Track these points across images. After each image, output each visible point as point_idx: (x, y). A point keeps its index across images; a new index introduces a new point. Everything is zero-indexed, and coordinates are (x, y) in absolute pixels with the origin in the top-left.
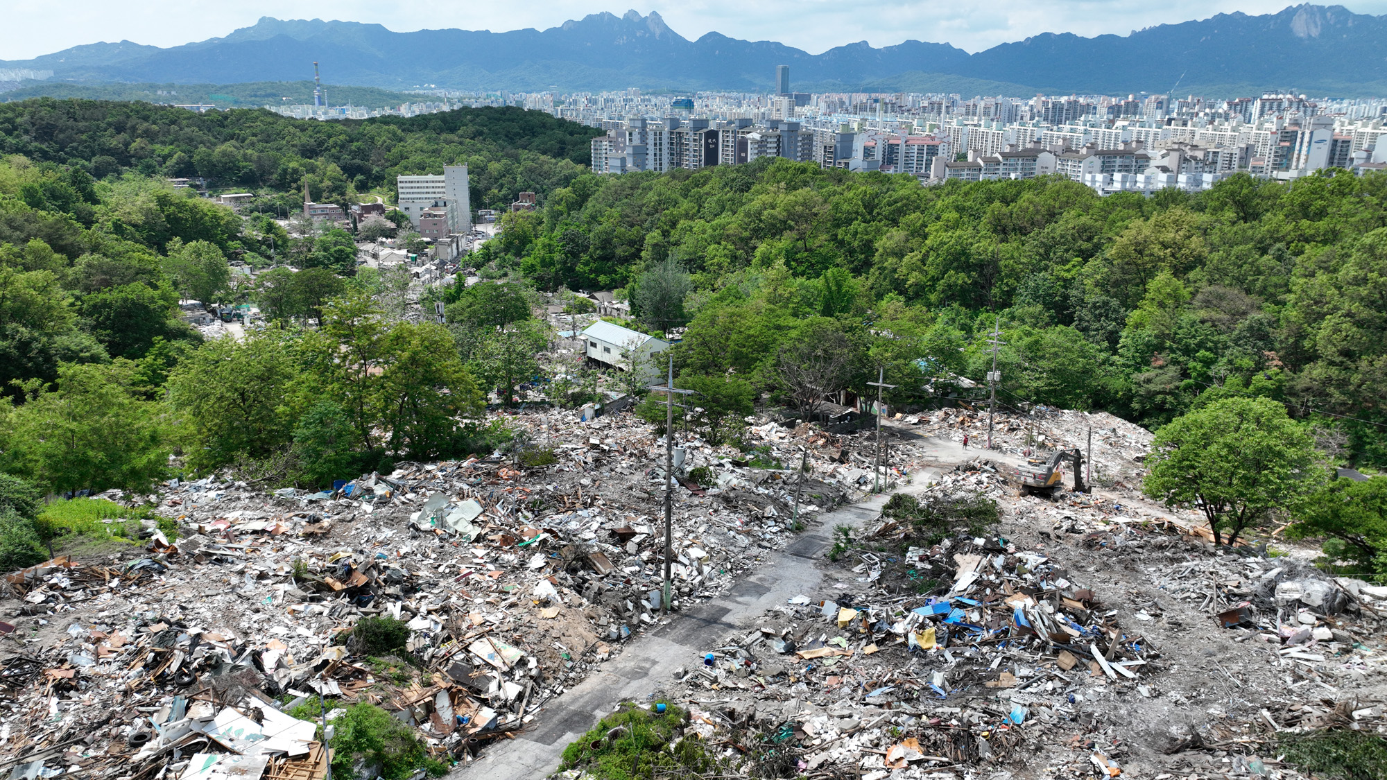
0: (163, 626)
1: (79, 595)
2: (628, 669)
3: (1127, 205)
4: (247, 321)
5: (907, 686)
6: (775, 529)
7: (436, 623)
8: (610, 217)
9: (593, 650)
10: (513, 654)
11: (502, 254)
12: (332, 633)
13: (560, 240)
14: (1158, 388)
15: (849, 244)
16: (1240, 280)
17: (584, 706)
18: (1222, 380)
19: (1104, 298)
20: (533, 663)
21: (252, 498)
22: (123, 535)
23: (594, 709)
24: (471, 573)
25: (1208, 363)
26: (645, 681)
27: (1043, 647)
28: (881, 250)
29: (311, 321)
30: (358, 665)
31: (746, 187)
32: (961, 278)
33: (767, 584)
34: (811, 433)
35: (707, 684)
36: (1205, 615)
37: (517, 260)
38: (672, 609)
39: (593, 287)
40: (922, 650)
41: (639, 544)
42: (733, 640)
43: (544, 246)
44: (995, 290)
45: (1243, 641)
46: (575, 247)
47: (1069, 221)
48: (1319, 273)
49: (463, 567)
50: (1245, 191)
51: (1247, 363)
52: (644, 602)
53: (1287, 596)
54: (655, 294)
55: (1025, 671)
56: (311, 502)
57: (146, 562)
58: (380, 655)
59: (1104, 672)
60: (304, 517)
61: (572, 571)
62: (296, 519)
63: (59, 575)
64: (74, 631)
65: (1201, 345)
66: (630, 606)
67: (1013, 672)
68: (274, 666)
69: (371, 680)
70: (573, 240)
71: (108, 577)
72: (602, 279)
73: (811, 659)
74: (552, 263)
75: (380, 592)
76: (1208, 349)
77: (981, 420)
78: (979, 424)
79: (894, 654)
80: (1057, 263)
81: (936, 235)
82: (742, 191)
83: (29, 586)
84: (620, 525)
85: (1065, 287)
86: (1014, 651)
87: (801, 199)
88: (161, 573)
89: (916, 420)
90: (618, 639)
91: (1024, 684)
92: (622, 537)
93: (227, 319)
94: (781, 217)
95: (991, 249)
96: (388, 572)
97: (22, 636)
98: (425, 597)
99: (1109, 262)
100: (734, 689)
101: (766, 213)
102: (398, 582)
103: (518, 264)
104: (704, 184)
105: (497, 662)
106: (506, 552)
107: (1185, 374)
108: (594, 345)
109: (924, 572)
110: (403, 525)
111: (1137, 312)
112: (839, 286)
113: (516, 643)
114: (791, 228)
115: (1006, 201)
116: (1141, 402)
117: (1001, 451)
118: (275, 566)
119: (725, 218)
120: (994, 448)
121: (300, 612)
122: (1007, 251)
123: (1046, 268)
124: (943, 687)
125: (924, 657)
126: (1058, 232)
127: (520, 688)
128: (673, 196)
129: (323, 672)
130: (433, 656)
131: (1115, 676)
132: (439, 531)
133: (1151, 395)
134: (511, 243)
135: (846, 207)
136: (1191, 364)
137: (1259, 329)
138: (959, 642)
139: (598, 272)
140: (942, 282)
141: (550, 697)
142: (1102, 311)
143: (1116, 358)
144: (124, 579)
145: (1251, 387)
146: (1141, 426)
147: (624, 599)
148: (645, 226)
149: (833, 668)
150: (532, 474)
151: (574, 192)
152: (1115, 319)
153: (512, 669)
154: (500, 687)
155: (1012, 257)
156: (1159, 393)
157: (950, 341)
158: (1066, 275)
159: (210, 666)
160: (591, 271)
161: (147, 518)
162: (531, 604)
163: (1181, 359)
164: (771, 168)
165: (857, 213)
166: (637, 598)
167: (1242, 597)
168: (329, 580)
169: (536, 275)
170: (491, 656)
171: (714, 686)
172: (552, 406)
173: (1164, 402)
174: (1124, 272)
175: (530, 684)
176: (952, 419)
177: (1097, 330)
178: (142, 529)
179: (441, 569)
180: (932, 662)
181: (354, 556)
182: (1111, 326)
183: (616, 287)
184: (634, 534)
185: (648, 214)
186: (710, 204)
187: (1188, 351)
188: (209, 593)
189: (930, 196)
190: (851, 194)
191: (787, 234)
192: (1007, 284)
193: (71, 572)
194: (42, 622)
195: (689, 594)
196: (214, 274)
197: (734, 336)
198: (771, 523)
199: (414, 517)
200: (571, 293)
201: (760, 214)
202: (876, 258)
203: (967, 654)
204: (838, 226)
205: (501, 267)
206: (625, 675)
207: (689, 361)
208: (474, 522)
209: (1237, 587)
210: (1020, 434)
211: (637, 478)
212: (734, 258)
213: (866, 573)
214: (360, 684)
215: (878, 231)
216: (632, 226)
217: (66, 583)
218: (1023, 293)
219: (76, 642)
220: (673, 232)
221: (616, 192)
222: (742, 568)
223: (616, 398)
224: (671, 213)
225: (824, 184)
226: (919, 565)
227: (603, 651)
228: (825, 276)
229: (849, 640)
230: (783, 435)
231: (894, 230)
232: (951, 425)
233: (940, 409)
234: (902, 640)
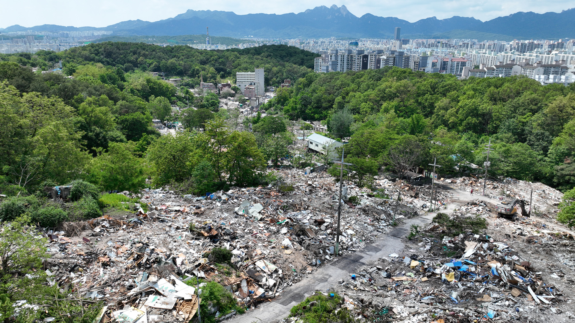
0: (141, 245)
1: (112, 230)
2: (319, 278)
3: (556, 90)
4: (177, 128)
5: (440, 296)
6: (385, 224)
7: (243, 252)
8: (321, 90)
9: (305, 269)
10: (273, 267)
11: (276, 105)
12: (203, 253)
13: (300, 99)
14: (567, 173)
15: (423, 104)
17: (300, 292)
19: (542, 131)
20: (280, 272)
21: (175, 197)
22: (128, 209)
23: (304, 293)
24: (257, 233)
26: (326, 283)
27: (504, 285)
28: (438, 107)
29: (201, 129)
30: (212, 266)
31: (379, 79)
32: (474, 120)
33: (380, 247)
34: (402, 184)
35: (352, 287)
37: (282, 107)
38: (339, 254)
39: (312, 119)
40: (448, 281)
41: (326, 227)
42: (364, 270)
43: (293, 102)
44: (489, 126)
46: (306, 102)
47: (527, 96)
49: (254, 230)
52: (327, 251)
54: (338, 123)
55: (495, 295)
56: (197, 200)
57: (136, 220)
58: (220, 263)
59: (534, 300)
60: (194, 206)
61: (298, 236)
62: (191, 207)
63: (105, 222)
64: (110, 244)
66: (321, 252)
67: (490, 295)
68: (180, 264)
69: (216, 272)
70: (305, 100)
71: (122, 224)
72: (316, 116)
73: (398, 281)
74: (296, 109)
75: (222, 238)
77: (480, 183)
78: (479, 185)
79: (435, 282)
80: (520, 115)
81: (463, 101)
82: (377, 80)
83: (95, 225)
84: (319, 218)
85: (523, 126)
86: (491, 286)
87: (403, 84)
88: (141, 224)
89: (450, 182)
90: (316, 265)
91: (495, 301)
92: (319, 223)
93: (170, 127)
94: (394, 92)
95: (488, 108)
96: (225, 230)
97: (92, 244)
98: (239, 241)
99: (545, 115)
100: (364, 290)
101: (387, 90)
102: (229, 235)
103: (282, 109)
104: (361, 78)
105: (266, 270)
106: (272, 226)
108: (312, 143)
109: (451, 248)
110: (232, 212)
111: (558, 138)
112: (418, 122)
113: (274, 263)
114: (398, 97)
115: (496, 87)
116: (558, 179)
117: (489, 197)
118: (183, 225)
119: (369, 92)
120: (486, 195)
121: (191, 243)
122: (496, 109)
123: (514, 117)
124: (457, 299)
125: (449, 285)
126: (521, 101)
127: (275, 282)
128: (348, 82)
129: (199, 268)
130: (241, 265)
131: (539, 302)
132: (246, 215)
133: (563, 176)
134: (280, 100)
135: (423, 88)
138: (465, 279)
139: (315, 113)
140: (465, 121)
141: (287, 286)
142: (540, 137)
143: (546, 158)
144: (128, 226)
146: (558, 190)
147: (319, 249)
148: (335, 94)
149: (407, 286)
150: (284, 195)
151: (307, 80)
152: (547, 141)
153: (272, 273)
154: (267, 280)
155: (498, 112)
156: (567, 175)
157: (467, 148)
158: (524, 120)
159: (157, 261)
160: (312, 113)
161: (137, 203)
162: (281, 248)
164: (390, 71)
165: (428, 91)
166: (324, 249)
168: (203, 232)
169: (289, 114)
170: (264, 267)
171: (355, 288)
172: (293, 167)
173: (570, 179)
174: (552, 120)
175: (279, 280)
176: (467, 182)
177: (538, 145)
178: (135, 207)
179: (246, 231)
180: (452, 287)
181: (213, 223)
182: (545, 144)
183: (322, 120)
184: (324, 222)
185: (337, 90)
186: (363, 86)
188: (158, 233)
189: (461, 84)
190: (425, 83)
191: (396, 99)
192: (495, 123)
193: (110, 221)
194: (99, 239)
195: (346, 249)
196: (166, 110)
197: (371, 142)
198: (383, 222)
199: (236, 209)
200: (303, 122)
201: (385, 90)
202: (435, 110)
203: (469, 285)
204: (419, 96)
205: (275, 110)
206: (318, 280)
207: (351, 151)
208: (259, 213)
210: (498, 190)
211: (327, 199)
212: (372, 109)
213: (424, 246)
214: (212, 274)
215: (437, 99)
216: (330, 94)
217: (107, 225)
218: (503, 128)
219: (110, 248)
220: (347, 97)
221: (324, 80)
222: (369, 240)
223: (320, 165)
224: (347, 89)
225: (413, 78)
226: (448, 245)
227: (309, 269)
228: (412, 118)
229: (415, 274)
230: (390, 184)
231: (444, 99)
232: (466, 185)
233: (461, 177)
234: (439, 276)
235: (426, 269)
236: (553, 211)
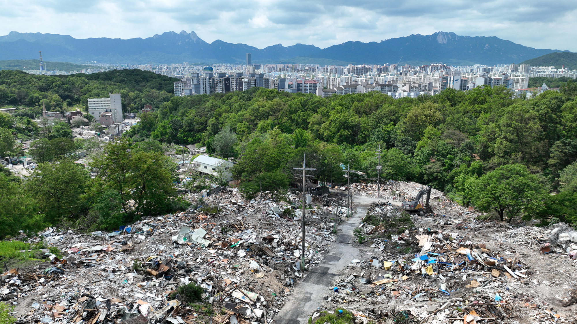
0: (85, 298)
1: (26, 288)
2: (301, 298)
3: (408, 102)
4: (25, 164)
5: (431, 291)
6: (328, 233)
7: (209, 285)
8: (191, 113)
9: (283, 291)
10: (253, 295)
11: (141, 131)
12: (166, 293)
13: (170, 123)
14: (434, 171)
15: (297, 121)
16: (458, 128)
17: (292, 317)
18: (458, 166)
19: (406, 137)
20: (262, 299)
21: (79, 237)
22: (34, 257)
23: (297, 317)
24: (214, 261)
25: (452, 160)
26: (312, 302)
27: (483, 268)
28: (311, 122)
30: (188, 308)
31: (250, 99)
32: (346, 132)
33: (338, 256)
36: (532, 250)
37: (149, 133)
38: (305, 269)
39: (186, 143)
40: (428, 275)
41: (277, 243)
42: (341, 280)
43: (162, 126)
44: (359, 137)
45: (555, 259)
46: (176, 127)
47: (385, 109)
48: (490, 123)
49: (209, 258)
50: (452, 95)
51: (468, 158)
52: (294, 268)
53: (564, 239)
54: (222, 143)
55: (480, 280)
56: (111, 237)
57: (54, 269)
58: (193, 302)
59: (513, 276)
60: (119, 242)
61: (260, 256)
62: (116, 244)
63: (15, 278)
64: (36, 306)
65: (448, 153)
66: (289, 270)
67: (476, 280)
68: (147, 313)
69: (195, 314)
70: (174, 123)
71: (36, 278)
72: (190, 139)
73: (380, 285)
74: (166, 133)
75: (176, 274)
76: (451, 154)
77: (371, 187)
78: (370, 189)
79: (416, 279)
80: (384, 125)
81: (333, 115)
82: (248, 101)
84: (266, 235)
85: (389, 134)
86: (470, 272)
87: (276, 103)
88: (63, 274)
89: (344, 189)
91: (484, 284)
92: (270, 240)
93: (14, 163)
94: (267, 110)
95: (357, 120)
96: (178, 263)
98: (197, 274)
99: (405, 123)
100: (353, 301)
101: (260, 109)
102: (183, 268)
103: (149, 135)
104: (231, 99)
105: (247, 300)
106: (225, 250)
107: (444, 165)
108: (199, 166)
109: (402, 245)
110: (167, 242)
111: (421, 142)
112: (301, 136)
113: (252, 290)
114: (272, 115)
115: (358, 101)
116: (427, 177)
117: (384, 198)
118: (117, 266)
119: (242, 112)
120: (380, 197)
121: (144, 286)
122: (363, 121)
123: (380, 127)
124: (446, 290)
125: (431, 278)
126: (383, 113)
127: (262, 311)
128: (218, 104)
129: (172, 313)
130: (214, 301)
131: (518, 278)
132: (189, 243)
133: (432, 174)
134: (145, 126)
135: (294, 106)
136: (446, 161)
137: (470, 146)
138: (443, 270)
139: (187, 136)
140: (338, 134)
141: (274, 315)
142: (405, 143)
143: (414, 160)
144: (47, 278)
145: (471, 168)
147: (286, 266)
148: (207, 116)
149: (393, 288)
150: (213, 217)
151: (172, 103)
152: (411, 145)
153: (255, 303)
154: (252, 311)
155: (365, 123)
156: (435, 172)
157: (354, 156)
158: (388, 129)
159: (120, 315)
160: (184, 136)
161: (43, 248)
162: (250, 272)
163: (441, 159)
164: (259, 91)
165: (299, 108)
166: (291, 265)
167: (545, 241)
168: (149, 270)
169: (159, 139)
170: (243, 297)
171: (344, 301)
172: (187, 192)
173: (437, 176)
174: (412, 127)
175: (265, 308)
176: (359, 187)
177: (404, 150)
178: (43, 253)
179: (198, 260)
180: (435, 280)
181: (159, 257)
182: (410, 148)
183: (196, 143)
184: (273, 239)
185: (208, 111)
186: (235, 106)
187: (443, 156)
188: (95, 280)
189: (327, 101)
190: (296, 101)
191: (270, 117)
192: (364, 134)
193: (19, 276)
194: (14, 303)
195: (309, 263)
196: (7, 142)
197: (265, 158)
198: (325, 230)
199: (174, 238)
200: (176, 146)
201: (258, 110)
202: (310, 126)
203: (449, 275)
204: (291, 114)
205: (141, 136)
206: (301, 300)
207: (246, 169)
208: (204, 238)
209: (542, 237)
210: (388, 191)
211: (259, 216)
212: (249, 128)
213: (377, 247)
214: (191, 317)
215: (308, 115)
216: (201, 116)
217: (18, 282)
218: (373, 138)
219: (40, 311)
220: (220, 118)
221: (192, 103)
222: (324, 250)
223: (215, 187)
224: (219, 111)
225: (282, 97)
226: (399, 242)
227: (287, 291)
228: (296, 133)
229: (393, 275)
230: (294, 197)
231: (316, 115)
232: (359, 190)
233: (352, 184)
234: (419, 272)
235: (403, 267)
236: (436, 204)
